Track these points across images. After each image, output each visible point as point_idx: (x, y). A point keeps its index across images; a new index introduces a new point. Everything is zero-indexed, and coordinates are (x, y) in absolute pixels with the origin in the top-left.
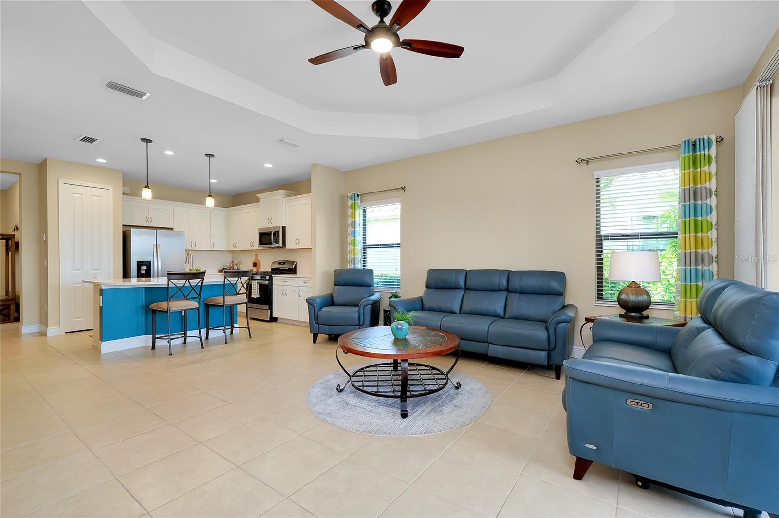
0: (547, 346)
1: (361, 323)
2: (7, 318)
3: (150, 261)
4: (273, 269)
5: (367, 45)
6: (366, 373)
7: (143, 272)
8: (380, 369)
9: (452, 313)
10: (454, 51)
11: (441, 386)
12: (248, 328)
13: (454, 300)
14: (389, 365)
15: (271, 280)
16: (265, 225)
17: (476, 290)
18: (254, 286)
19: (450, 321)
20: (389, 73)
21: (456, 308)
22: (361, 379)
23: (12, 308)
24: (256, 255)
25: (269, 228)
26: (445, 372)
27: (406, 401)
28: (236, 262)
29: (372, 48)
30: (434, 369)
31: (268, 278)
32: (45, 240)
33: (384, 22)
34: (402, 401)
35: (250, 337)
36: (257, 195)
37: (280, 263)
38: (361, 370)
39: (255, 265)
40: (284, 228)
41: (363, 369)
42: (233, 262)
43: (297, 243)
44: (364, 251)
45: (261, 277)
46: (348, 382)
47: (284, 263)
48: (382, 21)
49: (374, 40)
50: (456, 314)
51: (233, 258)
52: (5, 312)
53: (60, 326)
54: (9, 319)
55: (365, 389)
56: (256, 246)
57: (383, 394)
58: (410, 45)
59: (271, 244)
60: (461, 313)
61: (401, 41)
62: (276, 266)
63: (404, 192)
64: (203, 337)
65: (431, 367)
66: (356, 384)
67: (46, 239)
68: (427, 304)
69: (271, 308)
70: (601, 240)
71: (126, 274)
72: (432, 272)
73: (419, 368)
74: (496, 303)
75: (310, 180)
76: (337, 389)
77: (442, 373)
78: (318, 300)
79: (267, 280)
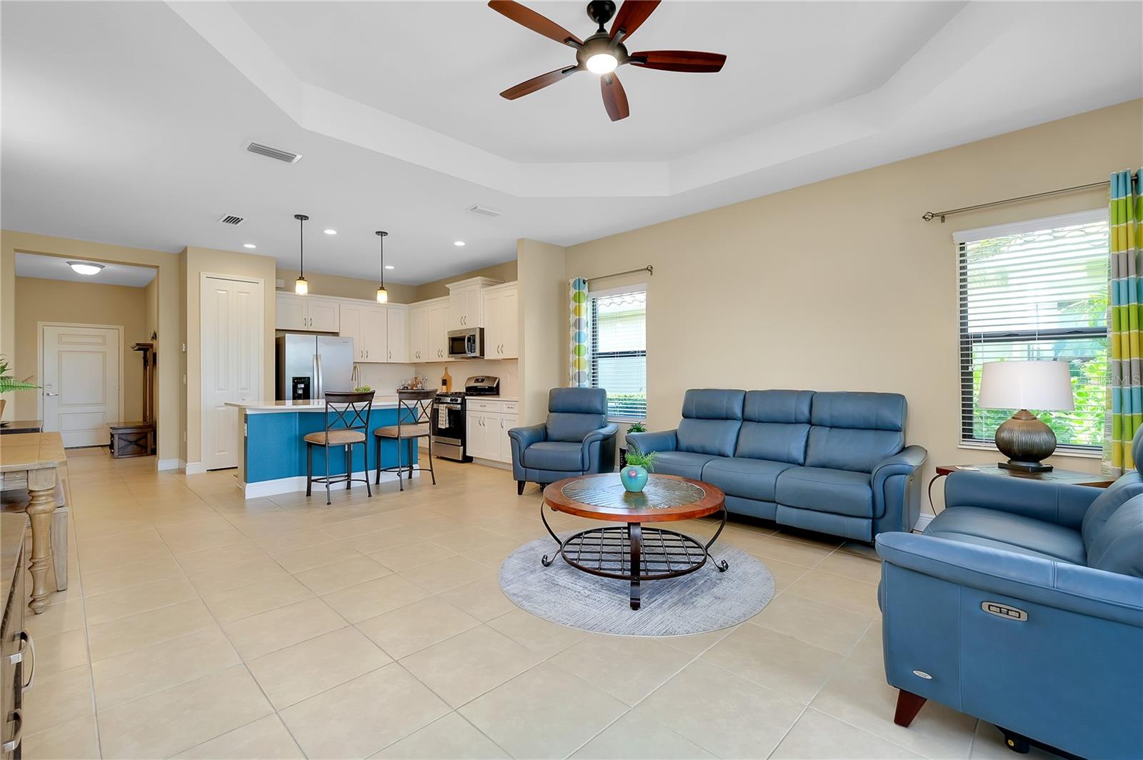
0: (871, 511)
1: (586, 468)
2: (144, 451)
3: (309, 378)
4: (468, 389)
5: (580, 66)
6: (585, 541)
7: (300, 392)
8: (606, 535)
9: (722, 455)
10: (711, 63)
11: (694, 565)
12: (431, 470)
13: (725, 436)
14: (619, 531)
15: (463, 403)
16: (457, 326)
17: (759, 422)
18: (442, 412)
19: (716, 469)
20: (617, 102)
21: (729, 450)
22: (577, 548)
23: (150, 436)
24: (446, 368)
25: (461, 331)
26: (704, 544)
27: (638, 584)
28: (420, 378)
29: (587, 70)
30: (687, 539)
31: (459, 400)
32: (184, 350)
33: (605, 31)
34: (632, 584)
35: (434, 483)
36: (447, 286)
37: (477, 381)
38: (579, 536)
39: (444, 382)
40: (482, 330)
41: (581, 534)
42: (416, 378)
43: (500, 351)
44: (593, 362)
45: (451, 400)
46: (558, 552)
47: (483, 381)
48: (602, 29)
49: (589, 57)
50: (728, 457)
51: (416, 372)
52: (141, 442)
53: (200, 461)
54: (146, 452)
55: (580, 563)
56: (446, 357)
57: (608, 572)
58: (644, 59)
59: (465, 353)
60: (736, 455)
61: (629, 55)
62: (473, 384)
63: (651, 274)
64: (372, 481)
65: (683, 536)
66: (570, 556)
67: (186, 349)
68: (684, 442)
69: (464, 444)
70: (968, 343)
71: (279, 396)
72: (692, 394)
73: (665, 536)
74: (792, 442)
75: (517, 261)
76: (543, 561)
77: (700, 547)
78: (525, 433)
79: (458, 404)
